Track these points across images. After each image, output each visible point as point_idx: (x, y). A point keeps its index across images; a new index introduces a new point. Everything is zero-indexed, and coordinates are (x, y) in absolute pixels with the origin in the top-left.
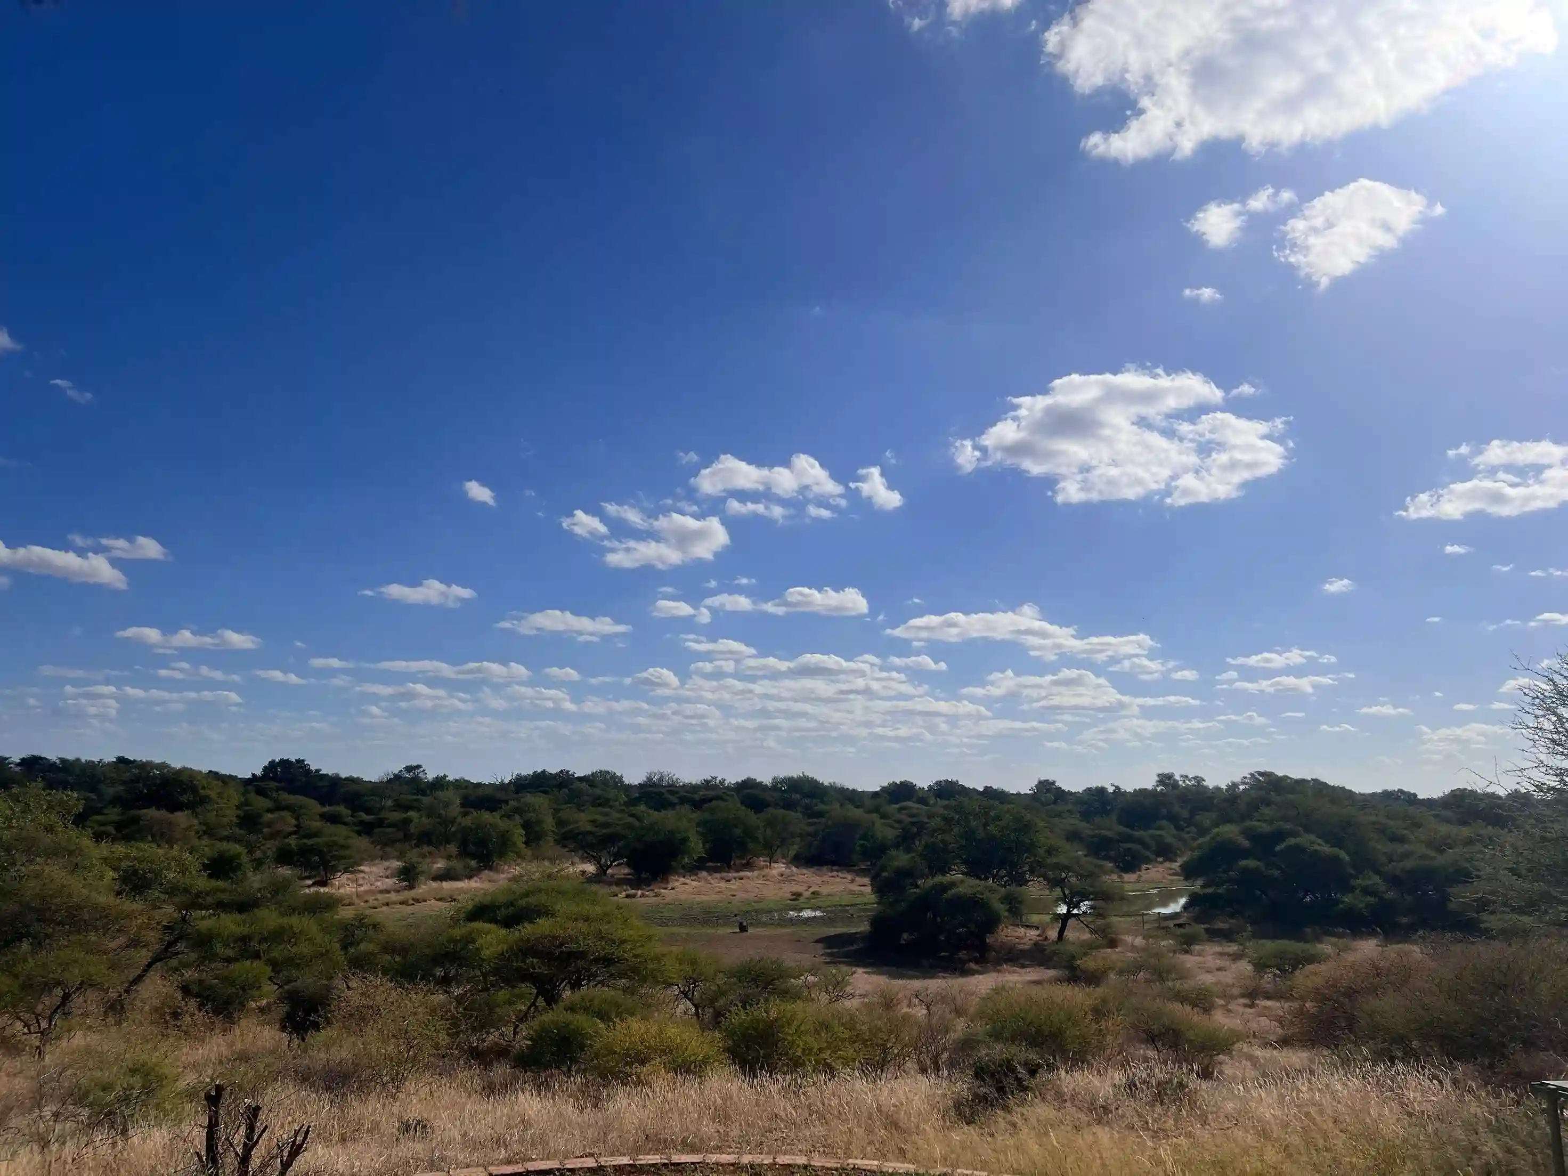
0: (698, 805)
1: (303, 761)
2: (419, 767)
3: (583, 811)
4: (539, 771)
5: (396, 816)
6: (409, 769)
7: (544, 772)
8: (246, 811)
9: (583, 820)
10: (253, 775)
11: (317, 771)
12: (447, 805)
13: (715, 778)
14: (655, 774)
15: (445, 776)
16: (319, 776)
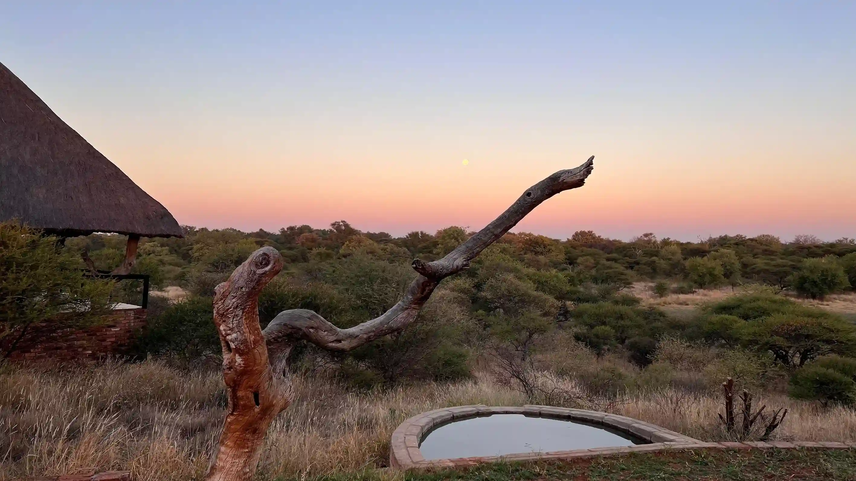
0: (840, 255)
1: (592, 232)
2: (651, 234)
3: (757, 258)
4: (723, 235)
5: (646, 259)
6: (646, 235)
7: (726, 236)
8: (569, 256)
9: (760, 262)
10: (568, 239)
11: (599, 237)
12: (673, 254)
13: (846, 239)
14: (802, 237)
15: (668, 239)
16: (599, 239)
